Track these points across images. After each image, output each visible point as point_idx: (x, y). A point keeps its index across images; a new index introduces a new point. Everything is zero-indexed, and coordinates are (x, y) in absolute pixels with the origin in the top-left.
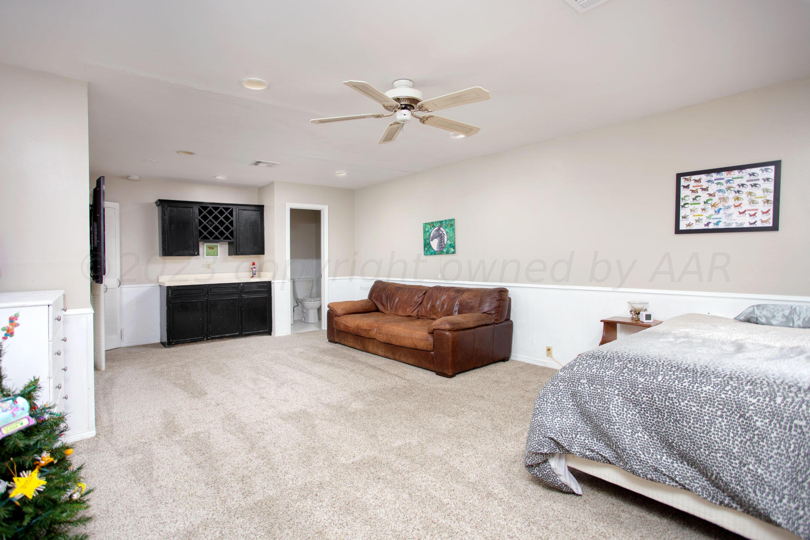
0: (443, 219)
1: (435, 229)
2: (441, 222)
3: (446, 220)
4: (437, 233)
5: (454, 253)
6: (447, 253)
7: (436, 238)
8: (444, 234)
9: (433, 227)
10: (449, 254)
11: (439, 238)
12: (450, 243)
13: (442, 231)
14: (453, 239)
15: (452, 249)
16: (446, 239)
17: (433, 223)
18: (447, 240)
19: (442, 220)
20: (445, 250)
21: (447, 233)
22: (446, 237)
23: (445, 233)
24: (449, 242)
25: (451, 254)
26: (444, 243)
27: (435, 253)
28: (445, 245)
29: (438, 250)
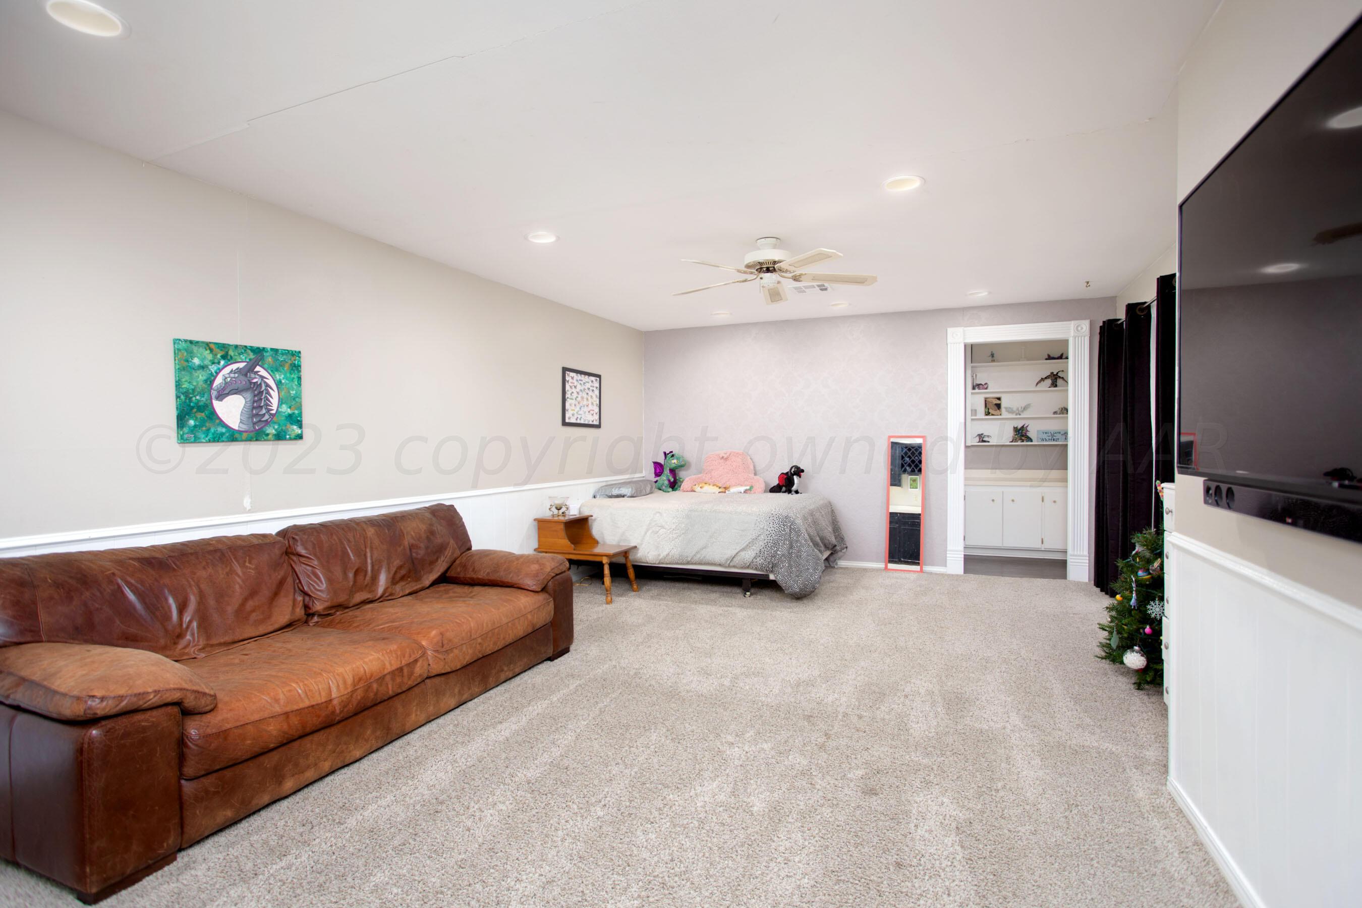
0: (268, 345)
1: (234, 367)
2: (259, 352)
3: (275, 351)
4: (242, 378)
5: (300, 437)
6: (279, 437)
7: (237, 391)
8: (267, 385)
9: (224, 357)
10: (285, 439)
11: (249, 395)
12: (289, 411)
13: (262, 377)
14: (295, 401)
15: (295, 427)
16: (275, 401)
17: (224, 347)
18: (281, 402)
19: (261, 346)
20: (271, 430)
21: (279, 384)
22: (275, 394)
23: (271, 382)
24: (285, 409)
25: (291, 439)
26: (269, 410)
27: (233, 437)
28: (274, 415)
29: (244, 427)
